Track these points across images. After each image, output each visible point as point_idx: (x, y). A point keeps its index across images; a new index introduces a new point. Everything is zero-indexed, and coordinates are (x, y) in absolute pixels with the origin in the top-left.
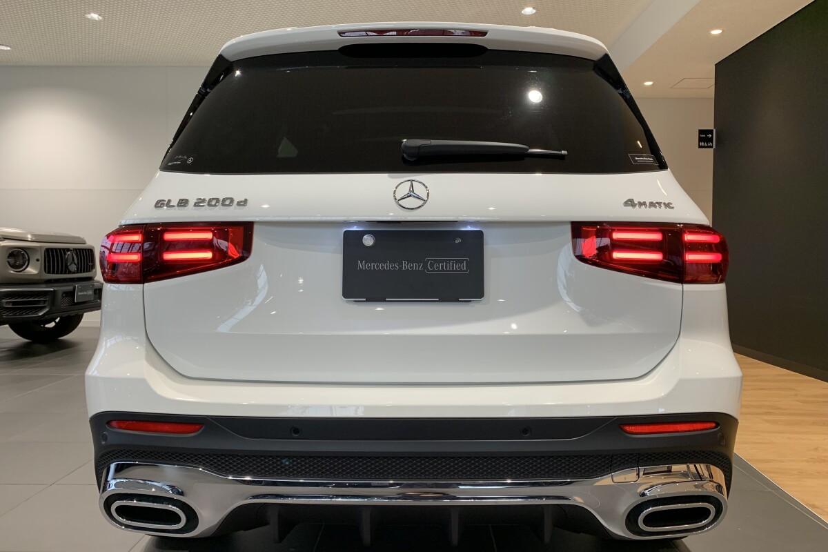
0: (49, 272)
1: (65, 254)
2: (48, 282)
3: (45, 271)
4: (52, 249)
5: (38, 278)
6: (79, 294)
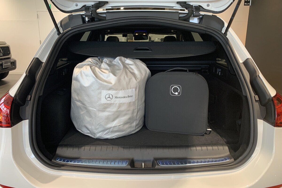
6: (5, 65)
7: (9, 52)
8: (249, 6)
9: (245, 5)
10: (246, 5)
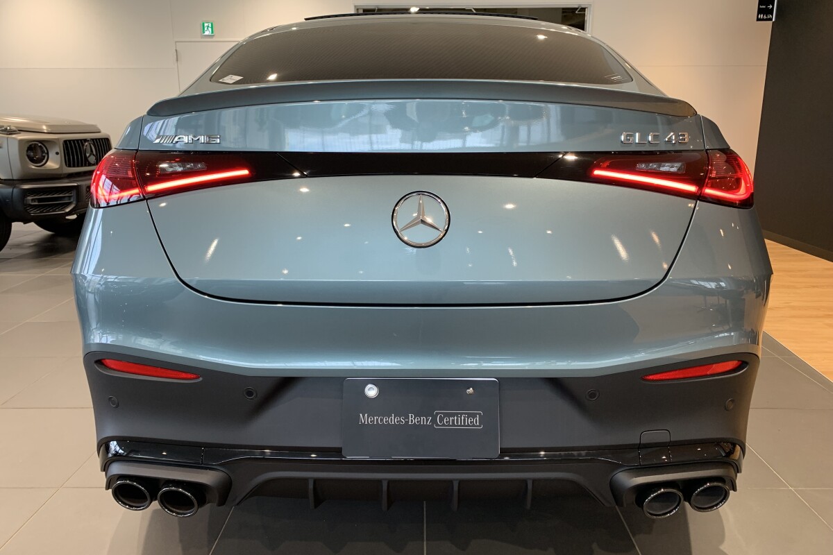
0: (70, 166)
1: (83, 145)
2: (71, 176)
3: (66, 165)
4: (70, 141)
5: (60, 172)
8: (771, 22)
9: (758, 20)
10: (763, 20)
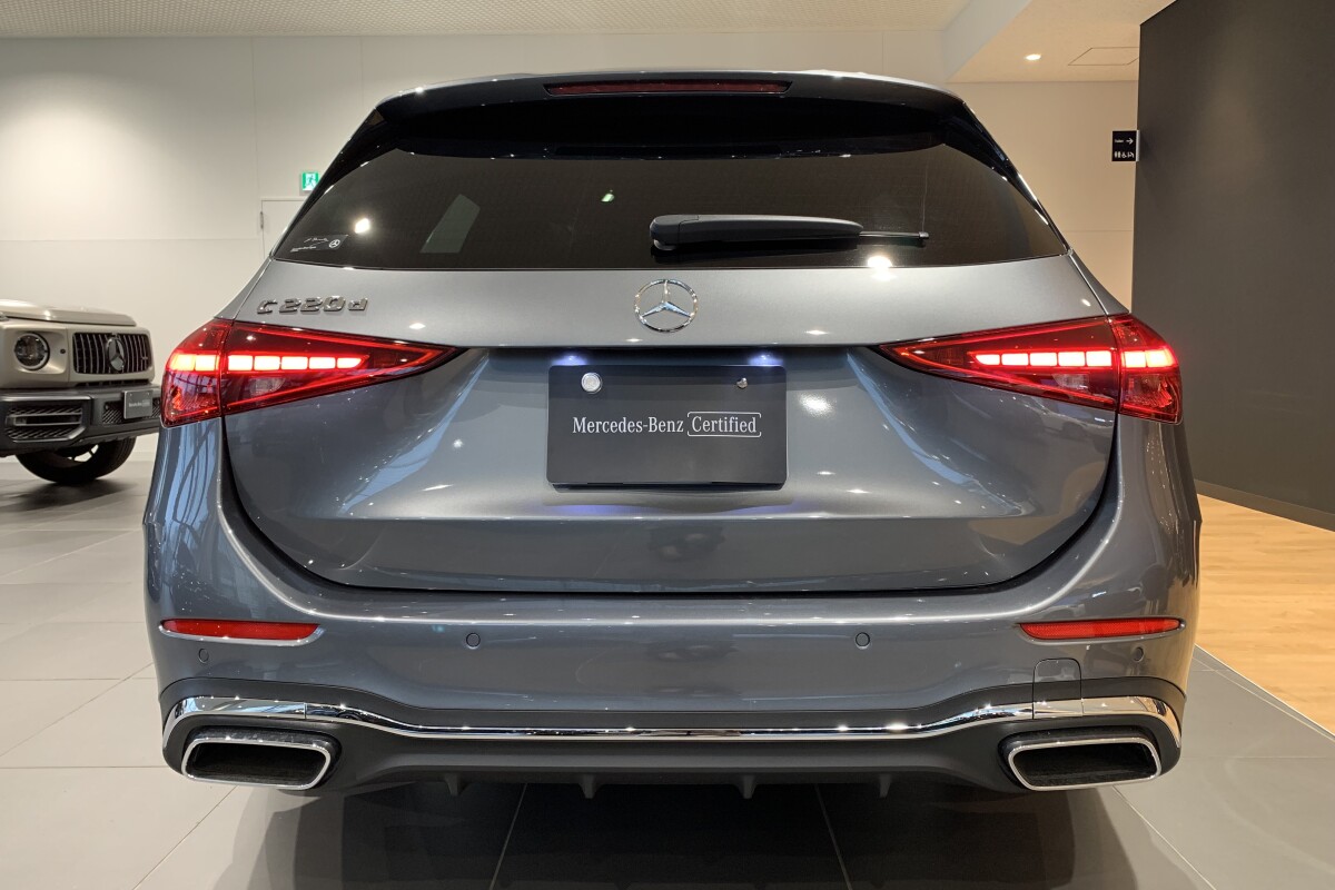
0: (81, 371)
1: (105, 342)
2: (81, 386)
3: (76, 370)
4: (84, 335)
5: (65, 379)
6: (130, 405)
7: (145, 358)
8: (1133, 164)
9: (1114, 159)
10: (1121, 159)
